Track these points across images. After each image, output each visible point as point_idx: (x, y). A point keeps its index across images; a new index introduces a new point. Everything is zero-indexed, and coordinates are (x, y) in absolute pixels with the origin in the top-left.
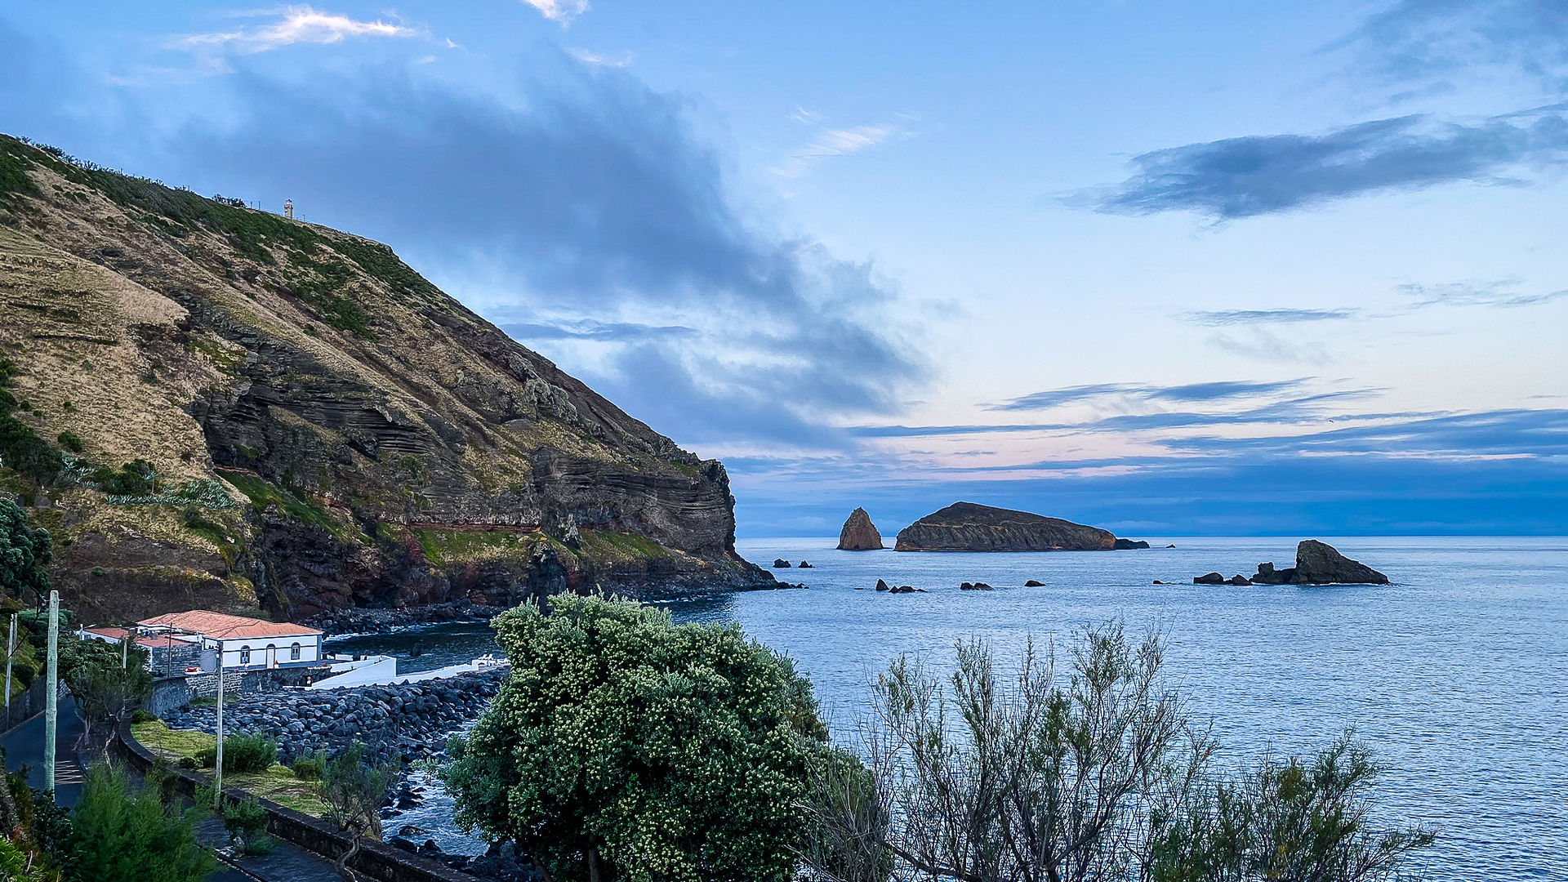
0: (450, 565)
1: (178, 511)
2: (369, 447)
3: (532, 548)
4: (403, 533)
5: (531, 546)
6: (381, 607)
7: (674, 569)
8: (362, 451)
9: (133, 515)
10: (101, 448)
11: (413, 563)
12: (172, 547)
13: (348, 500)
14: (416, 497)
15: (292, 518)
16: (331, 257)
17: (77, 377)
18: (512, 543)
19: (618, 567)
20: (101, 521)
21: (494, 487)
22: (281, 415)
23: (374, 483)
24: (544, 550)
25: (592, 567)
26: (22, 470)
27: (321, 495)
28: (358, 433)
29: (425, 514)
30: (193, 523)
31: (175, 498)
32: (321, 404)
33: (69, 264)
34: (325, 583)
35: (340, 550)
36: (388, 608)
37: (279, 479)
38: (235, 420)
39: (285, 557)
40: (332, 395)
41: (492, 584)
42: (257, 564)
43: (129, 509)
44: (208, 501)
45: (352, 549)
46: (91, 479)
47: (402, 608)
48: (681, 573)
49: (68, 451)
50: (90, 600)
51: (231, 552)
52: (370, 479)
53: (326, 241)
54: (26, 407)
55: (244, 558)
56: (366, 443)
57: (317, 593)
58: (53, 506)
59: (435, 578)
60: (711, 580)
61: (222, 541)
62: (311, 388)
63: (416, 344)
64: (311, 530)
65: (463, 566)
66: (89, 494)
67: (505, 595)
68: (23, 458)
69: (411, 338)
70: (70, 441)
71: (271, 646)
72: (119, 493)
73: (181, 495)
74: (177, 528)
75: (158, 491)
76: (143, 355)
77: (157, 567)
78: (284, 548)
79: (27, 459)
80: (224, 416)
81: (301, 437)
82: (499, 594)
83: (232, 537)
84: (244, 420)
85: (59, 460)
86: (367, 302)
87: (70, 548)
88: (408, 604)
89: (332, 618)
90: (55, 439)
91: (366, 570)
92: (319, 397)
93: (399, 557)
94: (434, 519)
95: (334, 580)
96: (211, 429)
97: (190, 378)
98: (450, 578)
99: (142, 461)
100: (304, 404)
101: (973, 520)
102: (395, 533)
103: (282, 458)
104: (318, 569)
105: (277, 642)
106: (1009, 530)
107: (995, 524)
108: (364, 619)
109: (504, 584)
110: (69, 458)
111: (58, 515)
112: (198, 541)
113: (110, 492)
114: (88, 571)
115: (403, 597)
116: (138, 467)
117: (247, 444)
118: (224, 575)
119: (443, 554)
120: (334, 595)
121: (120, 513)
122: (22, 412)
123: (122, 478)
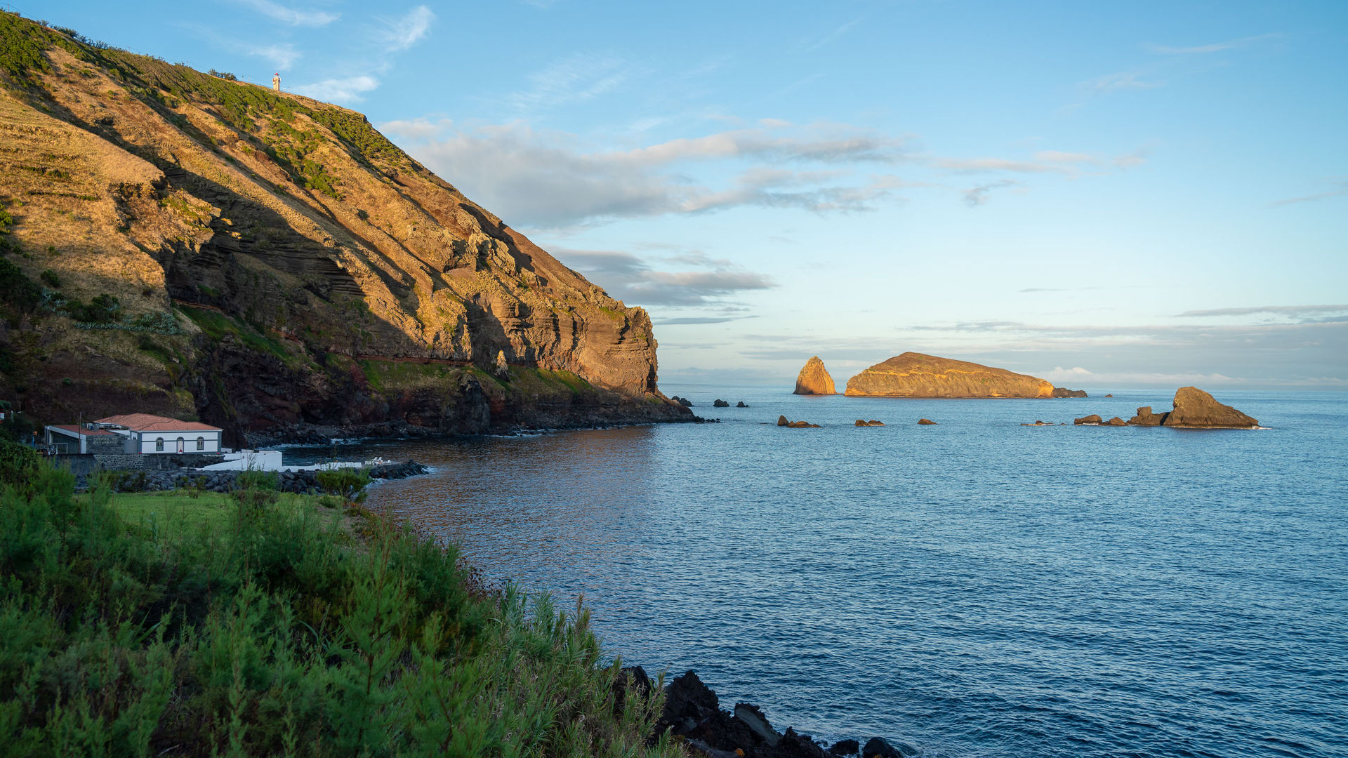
0: (389, 391)
1: (133, 336)
2: (323, 290)
3: (459, 380)
4: (348, 363)
5: (459, 377)
6: (331, 424)
7: (598, 403)
8: (317, 293)
9: (96, 338)
10: (76, 285)
11: (358, 388)
12: (127, 364)
13: (303, 334)
14: (363, 334)
15: (247, 347)
16: (307, 125)
17: (63, 227)
18: (444, 373)
19: (544, 398)
20: (70, 342)
21: (431, 326)
22: (249, 262)
23: (326, 320)
24: (469, 381)
25: (521, 398)
26: (10, 301)
27: (278, 329)
28: (313, 278)
29: (370, 347)
30: (145, 346)
31: (132, 326)
32: (284, 253)
33: (66, 133)
34: (278, 401)
35: (290, 375)
36: (336, 425)
37: (243, 315)
38: (200, 265)
39: (242, 379)
40: (292, 245)
41: (426, 408)
42: (199, 381)
43: (94, 333)
44: (159, 328)
45: (302, 374)
46: (64, 309)
47: (347, 425)
48: (605, 406)
49: (49, 286)
50: (60, 403)
51: (176, 371)
52: (322, 317)
53: (304, 110)
54: (18, 251)
55: (188, 375)
56: (321, 286)
57: (271, 410)
58: (34, 329)
59: (376, 402)
60: (632, 413)
61: (169, 360)
62: (275, 239)
63: (374, 202)
64: (265, 358)
65: (401, 393)
66: (62, 321)
67: (437, 418)
68: (10, 291)
69: (370, 197)
70: (50, 278)
71: (180, 439)
72: (86, 321)
73: (138, 323)
74: (131, 349)
75: (118, 320)
76: (120, 209)
77: (114, 380)
78: (241, 372)
79: (13, 291)
80: (189, 261)
81: (261, 281)
82: (432, 417)
83: (177, 358)
84: (209, 265)
85: (39, 293)
86: (335, 165)
87: (46, 362)
88: (353, 422)
89: (282, 431)
90: (38, 277)
91: (316, 393)
92: (282, 247)
93: (345, 383)
94: (378, 351)
95: (285, 399)
96: (177, 271)
97: (159, 229)
98: (390, 402)
99: (107, 296)
100: (268, 252)
101: (919, 368)
102: (342, 363)
103: (245, 298)
104: (271, 390)
105: (186, 436)
106: (953, 378)
107: (940, 373)
108: (310, 432)
109: (436, 409)
110: (48, 291)
111: (38, 337)
112: (148, 360)
113: (79, 320)
114: (59, 381)
115: (349, 416)
116: (103, 301)
117: (211, 284)
118: (169, 387)
119: (385, 382)
120: (285, 411)
121: (86, 336)
122: (13, 255)
123: (90, 309)
